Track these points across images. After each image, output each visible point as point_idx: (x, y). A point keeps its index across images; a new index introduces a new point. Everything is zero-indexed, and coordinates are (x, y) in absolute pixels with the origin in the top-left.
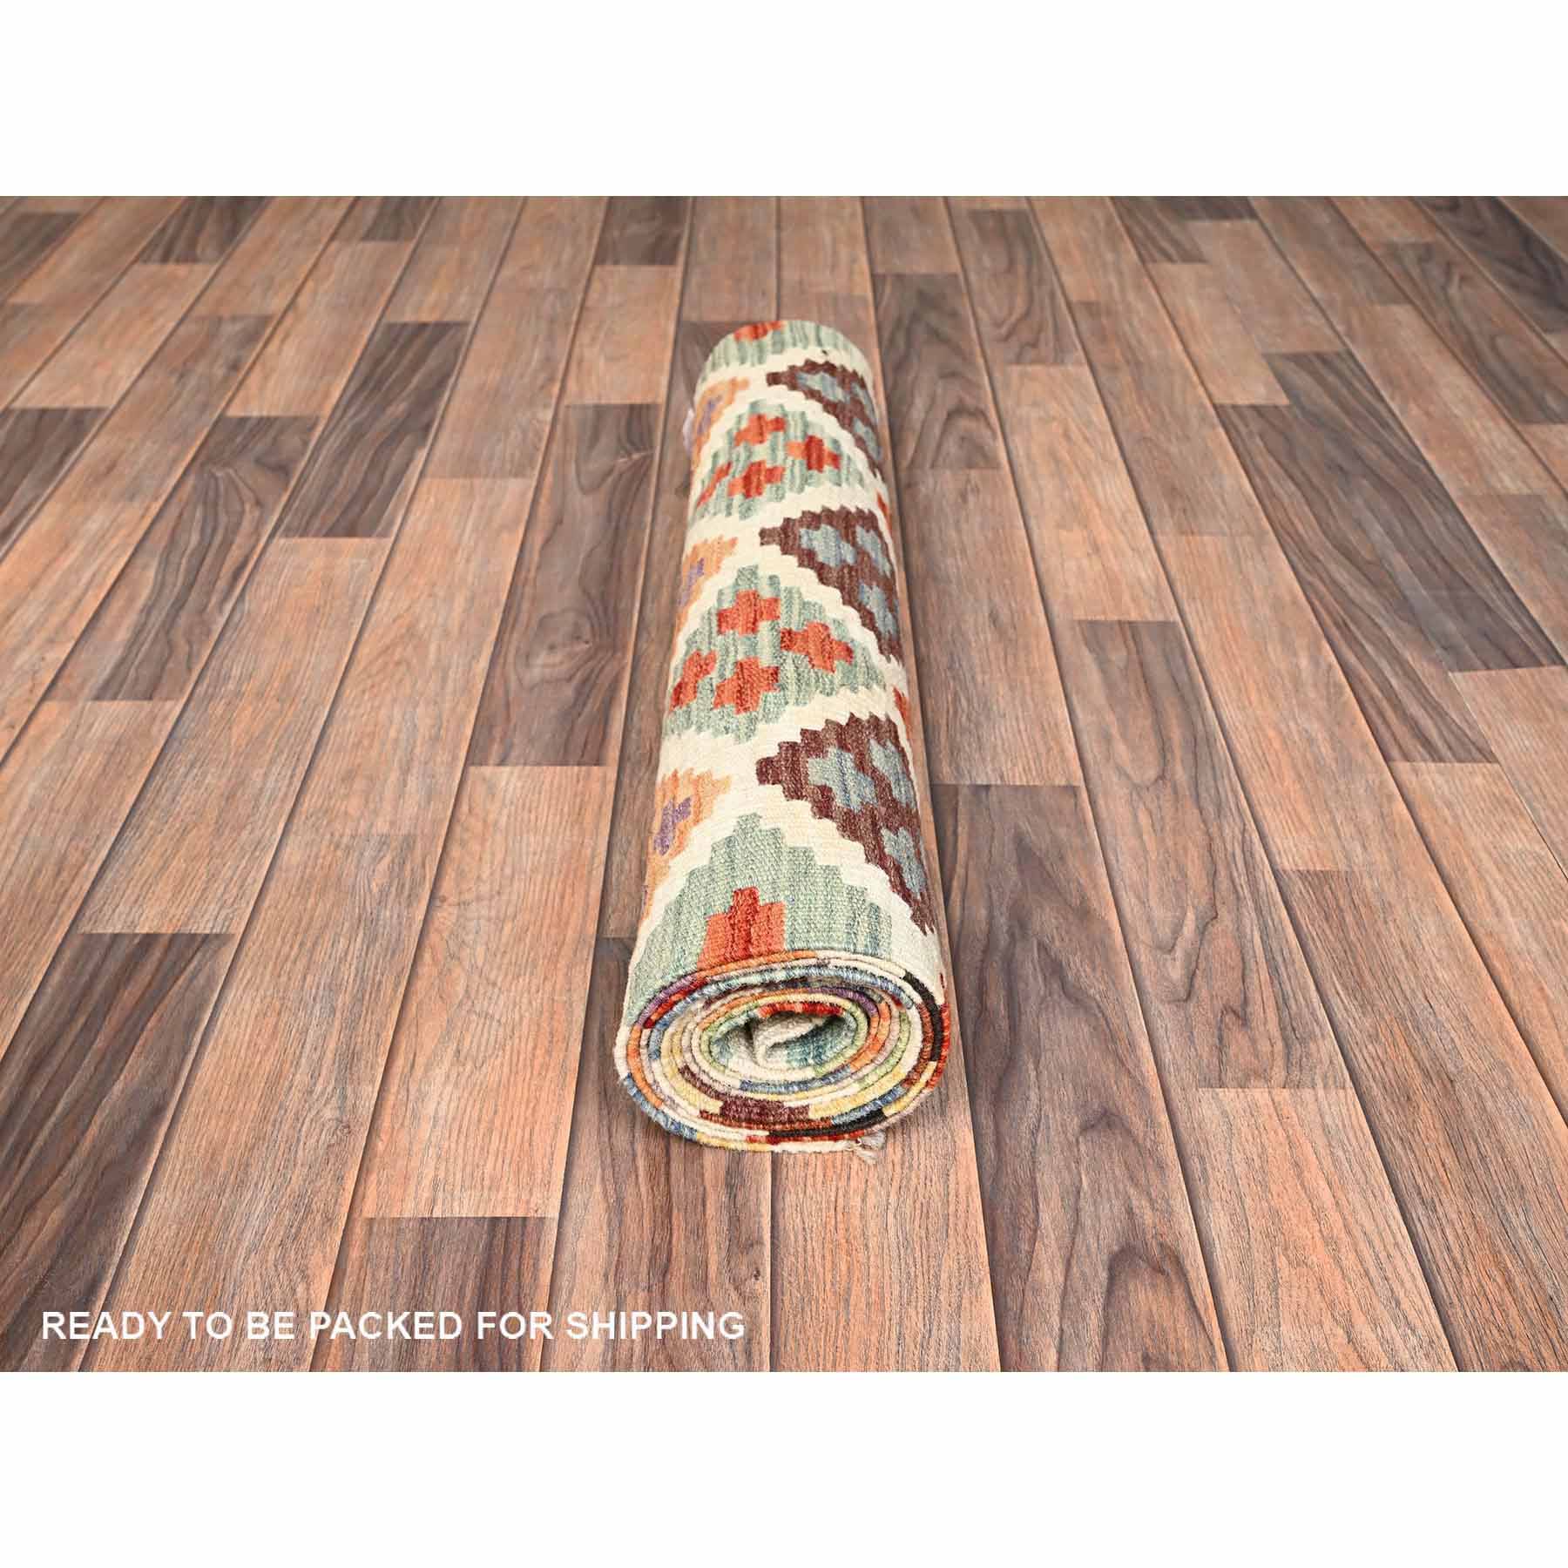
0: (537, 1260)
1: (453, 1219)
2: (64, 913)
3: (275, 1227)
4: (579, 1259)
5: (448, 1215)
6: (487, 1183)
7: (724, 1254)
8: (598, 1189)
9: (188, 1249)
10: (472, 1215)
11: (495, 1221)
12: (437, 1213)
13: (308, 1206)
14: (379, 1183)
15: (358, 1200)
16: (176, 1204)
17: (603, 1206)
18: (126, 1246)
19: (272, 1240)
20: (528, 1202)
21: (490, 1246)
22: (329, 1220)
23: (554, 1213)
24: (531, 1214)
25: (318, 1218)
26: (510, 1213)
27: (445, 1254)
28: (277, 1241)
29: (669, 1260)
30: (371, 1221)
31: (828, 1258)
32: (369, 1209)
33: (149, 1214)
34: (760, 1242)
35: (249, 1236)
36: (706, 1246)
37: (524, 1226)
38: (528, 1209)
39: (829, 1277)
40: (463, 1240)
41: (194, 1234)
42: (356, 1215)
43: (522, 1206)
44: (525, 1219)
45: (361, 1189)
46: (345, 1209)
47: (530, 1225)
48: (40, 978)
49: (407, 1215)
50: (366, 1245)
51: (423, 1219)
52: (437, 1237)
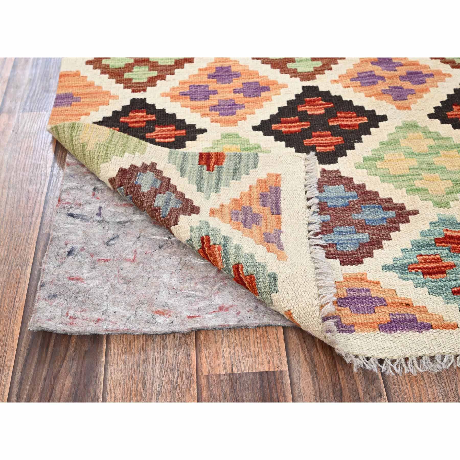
0: (284, 393)
1: (243, 373)
2: (35, 222)
3: (166, 382)
4: (302, 391)
5: (240, 372)
6: (253, 354)
7: (364, 385)
8: (301, 354)
9: (131, 395)
10: (250, 371)
11: (261, 373)
12: (235, 371)
13: (178, 370)
14: (206, 357)
15: (199, 366)
16: (120, 372)
17: (306, 363)
18: (103, 395)
19: (167, 388)
20: (273, 363)
21: (262, 386)
22: (189, 377)
23: (286, 368)
24: (276, 369)
25: (184, 376)
26: (266, 369)
27: (243, 391)
28: (169, 389)
29: (341, 390)
30: (207, 377)
31: (409, 384)
32: (205, 371)
33: (109, 378)
34: (377, 378)
35: (156, 387)
36: (355, 382)
37: (274, 375)
38: (274, 367)
39: (411, 395)
40: (249, 384)
41: (132, 387)
42: (200, 374)
43: (271, 366)
44: (274, 372)
45: (199, 360)
46: (195, 371)
47: (277, 374)
48: (32, 257)
49: (222, 373)
50: (208, 390)
51: (230, 374)
52: (238, 384)
